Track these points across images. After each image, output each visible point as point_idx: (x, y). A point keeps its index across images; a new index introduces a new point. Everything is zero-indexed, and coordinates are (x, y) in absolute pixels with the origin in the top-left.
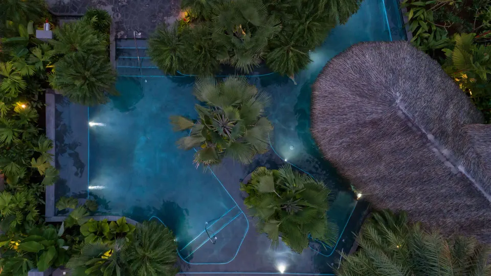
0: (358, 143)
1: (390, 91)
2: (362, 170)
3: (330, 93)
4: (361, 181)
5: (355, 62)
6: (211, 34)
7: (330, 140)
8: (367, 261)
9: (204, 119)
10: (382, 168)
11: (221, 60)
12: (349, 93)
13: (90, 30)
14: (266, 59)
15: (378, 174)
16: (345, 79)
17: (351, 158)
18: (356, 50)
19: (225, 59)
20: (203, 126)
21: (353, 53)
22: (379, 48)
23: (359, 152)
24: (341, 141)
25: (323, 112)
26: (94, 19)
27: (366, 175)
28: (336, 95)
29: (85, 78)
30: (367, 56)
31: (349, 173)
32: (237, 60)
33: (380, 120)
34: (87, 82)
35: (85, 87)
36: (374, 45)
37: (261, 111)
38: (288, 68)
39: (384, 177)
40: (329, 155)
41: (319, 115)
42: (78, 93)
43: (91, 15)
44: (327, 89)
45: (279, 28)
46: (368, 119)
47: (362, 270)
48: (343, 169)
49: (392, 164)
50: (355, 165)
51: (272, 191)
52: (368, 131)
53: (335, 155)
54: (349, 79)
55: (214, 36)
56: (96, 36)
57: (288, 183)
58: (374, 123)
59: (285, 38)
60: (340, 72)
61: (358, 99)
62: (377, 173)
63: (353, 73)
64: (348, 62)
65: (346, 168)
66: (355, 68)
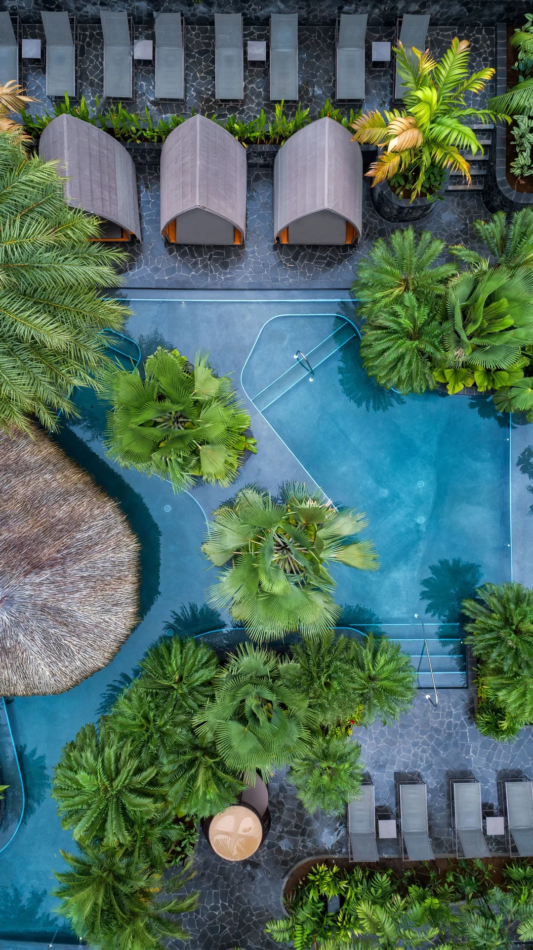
0: (61, 531)
1: (11, 621)
2: (54, 484)
3: (109, 611)
4: (55, 465)
5: (67, 663)
6: (310, 706)
7: (108, 531)
8: (59, 380)
9: (320, 566)
10: (21, 490)
11: (292, 663)
12: (79, 614)
13: (511, 709)
14: (217, 667)
15: (28, 478)
16: (84, 635)
17: (73, 504)
18: (66, 682)
19: (285, 665)
20: (322, 555)
21: (71, 678)
22: (27, 686)
23: (60, 514)
24: (90, 533)
25: (119, 578)
26: (505, 725)
27: (48, 477)
28: (99, 608)
29: (517, 632)
30: (48, 673)
31: (75, 478)
32: (265, 663)
33: (27, 573)
34: (514, 627)
35: (516, 619)
36: (36, 691)
37: (224, 579)
38: (181, 652)
39: (18, 473)
40: (110, 507)
41: (127, 573)
42: (528, 608)
43: (511, 730)
44: (113, 618)
45: (196, 720)
46: (47, 574)
47: (68, 367)
48: (86, 483)
49: (5, 497)
50: (67, 492)
51: (204, 447)
52: (47, 553)
53: (98, 508)
54: (78, 636)
55: (306, 704)
56: (501, 698)
57: (178, 462)
58: (37, 567)
59: (186, 703)
60: (91, 645)
61: (63, 606)
62: (29, 481)
63: (72, 646)
64: (78, 663)
65: (80, 486)
66: (68, 654)
